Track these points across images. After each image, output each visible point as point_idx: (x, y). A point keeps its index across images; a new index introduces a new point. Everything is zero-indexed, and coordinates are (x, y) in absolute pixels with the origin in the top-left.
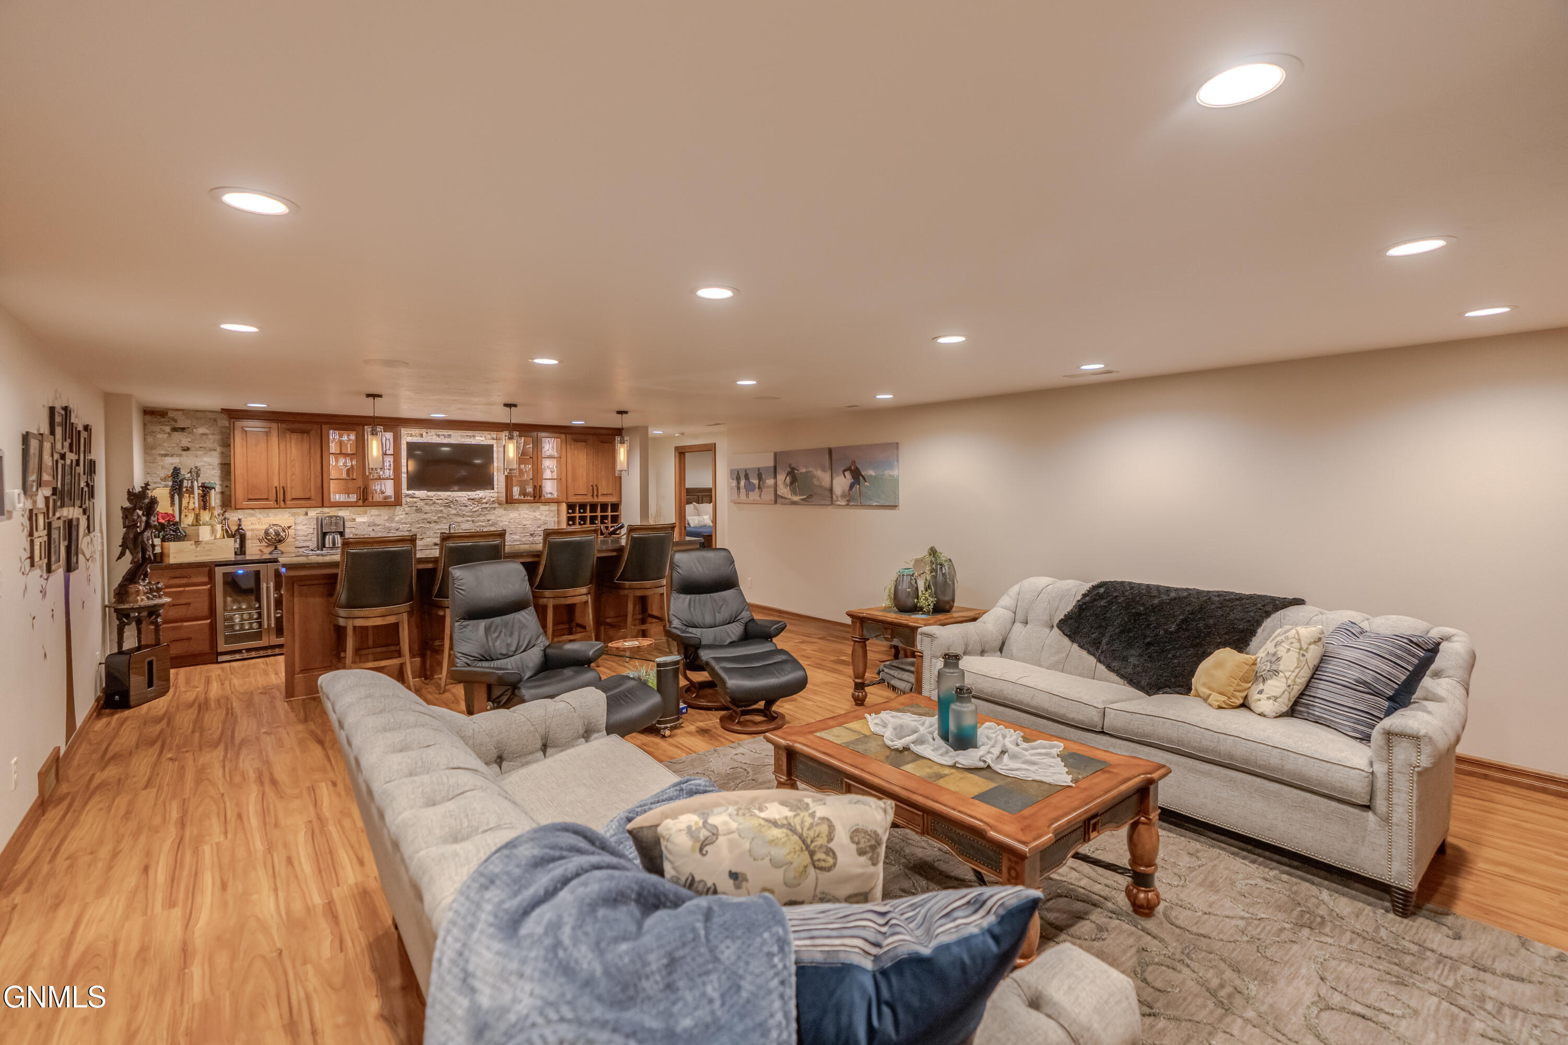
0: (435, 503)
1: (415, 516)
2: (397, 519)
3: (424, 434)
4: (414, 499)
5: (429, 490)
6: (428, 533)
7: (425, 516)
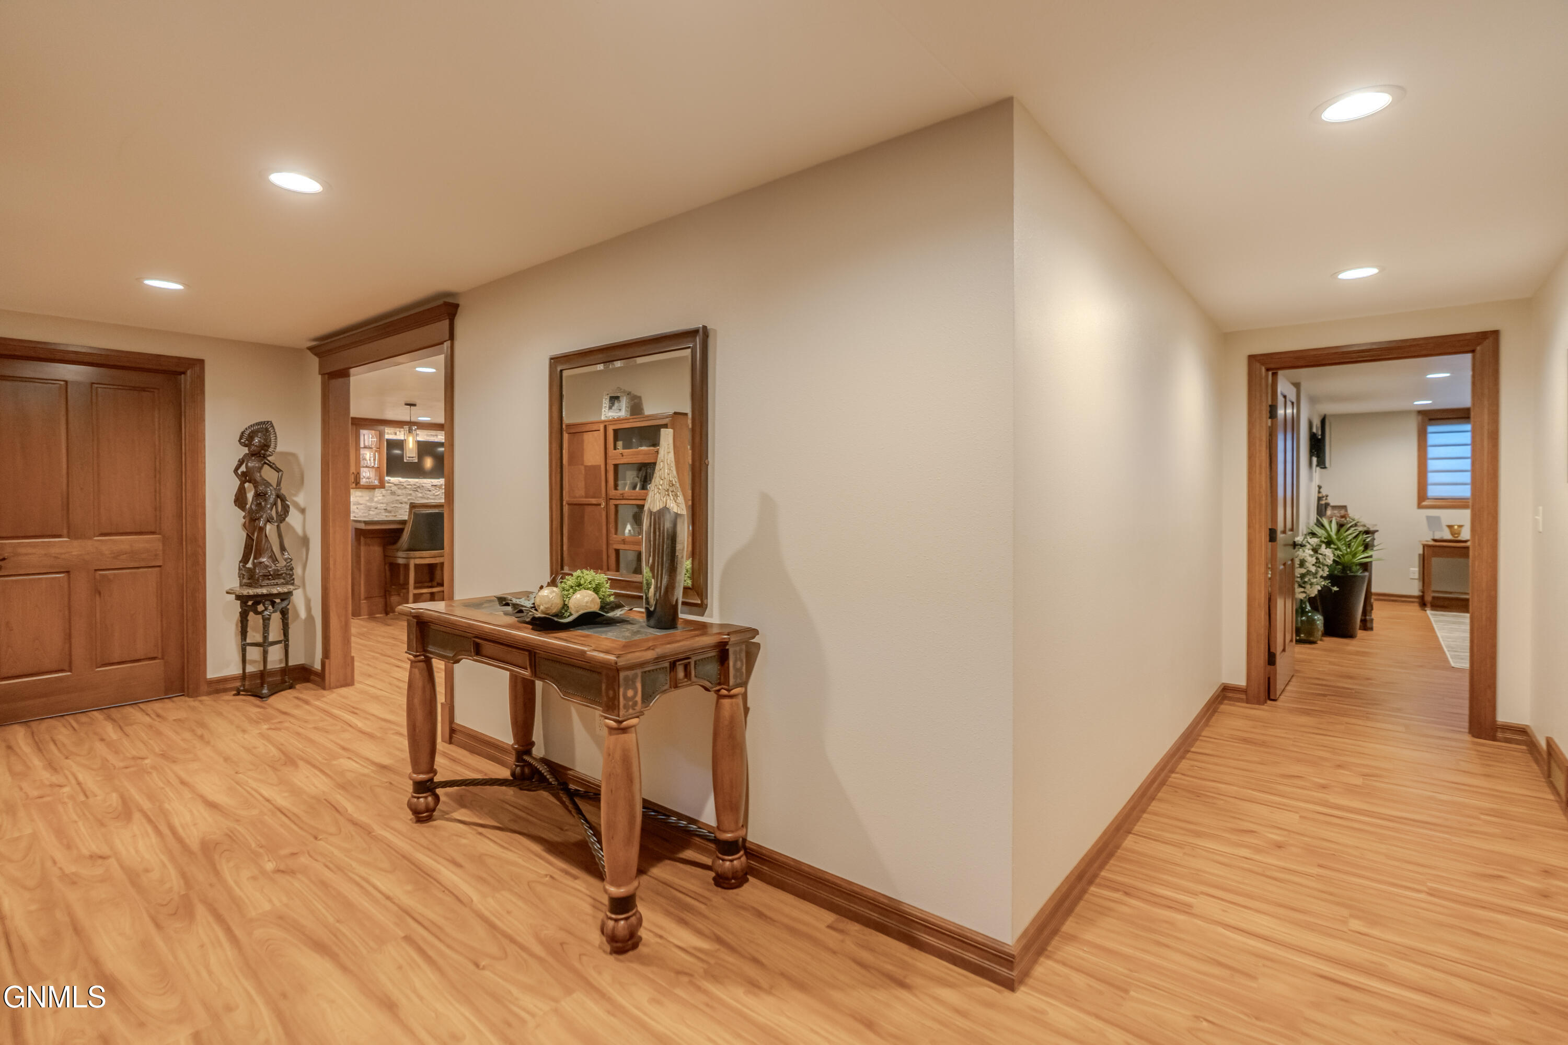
0: (405, 488)
1: (391, 498)
2: (376, 499)
3: (398, 433)
4: (390, 485)
5: (403, 477)
6: (400, 511)
7: (398, 498)
